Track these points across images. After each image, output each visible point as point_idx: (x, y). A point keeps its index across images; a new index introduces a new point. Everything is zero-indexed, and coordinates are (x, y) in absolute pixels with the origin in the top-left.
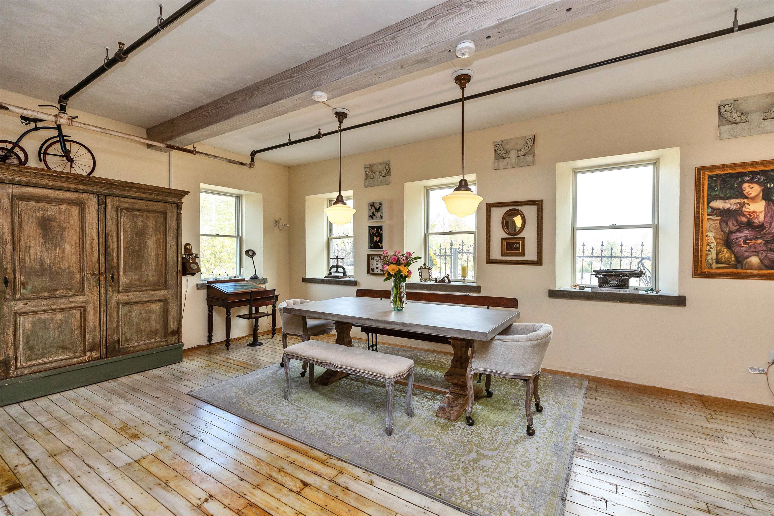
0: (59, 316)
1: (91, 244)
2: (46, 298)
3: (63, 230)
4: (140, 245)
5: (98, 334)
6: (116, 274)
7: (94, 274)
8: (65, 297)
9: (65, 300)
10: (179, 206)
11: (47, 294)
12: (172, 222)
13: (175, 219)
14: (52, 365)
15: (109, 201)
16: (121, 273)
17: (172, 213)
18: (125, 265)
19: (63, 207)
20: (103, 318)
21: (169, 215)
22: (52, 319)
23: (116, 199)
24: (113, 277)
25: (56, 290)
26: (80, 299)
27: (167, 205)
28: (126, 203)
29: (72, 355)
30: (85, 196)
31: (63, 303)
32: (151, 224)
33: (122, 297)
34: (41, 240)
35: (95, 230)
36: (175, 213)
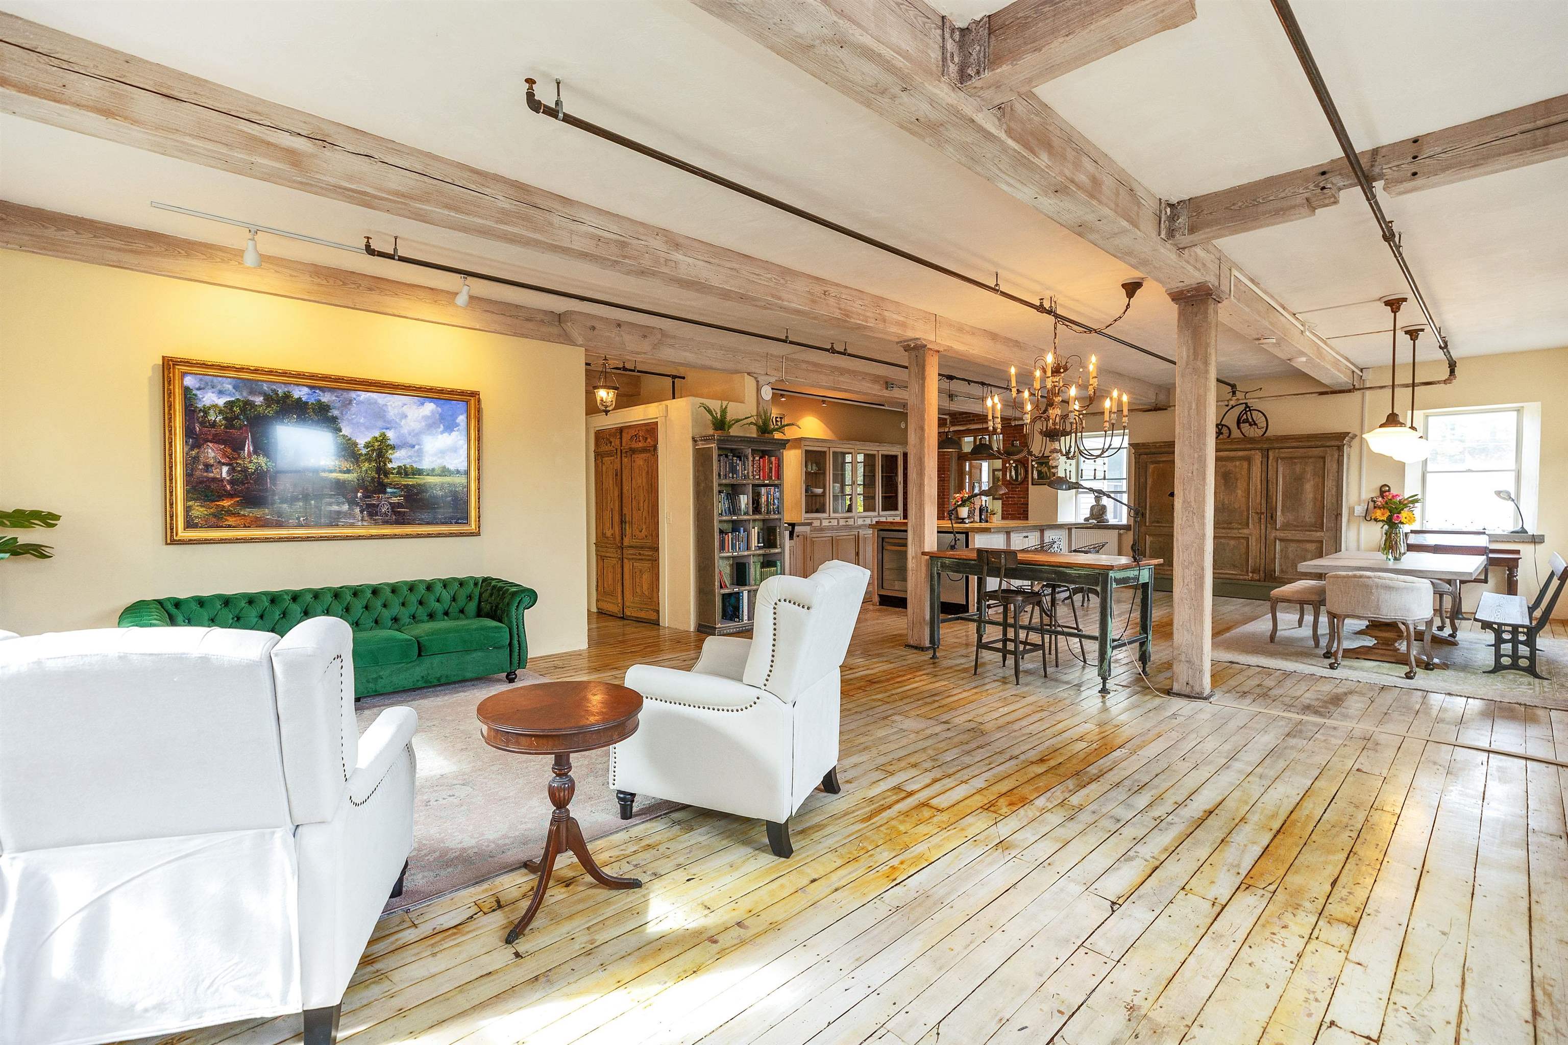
0: (1232, 542)
1: (1256, 489)
2: (1224, 528)
3: (1237, 480)
4: (1297, 489)
5: (1258, 561)
6: (1274, 513)
7: (1257, 513)
8: (1236, 529)
9: (1236, 531)
10: (1340, 448)
11: (1226, 525)
12: (1331, 465)
13: (1336, 462)
14: (1227, 576)
15: (1271, 453)
16: (1279, 513)
17: (1332, 456)
18: (1283, 506)
19: (1238, 463)
20: (1263, 549)
21: (1328, 460)
22: (1228, 544)
23: (1277, 451)
24: (1272, 517)
25: (1231, 523)
26: (1246, 531)
27: (1327, 449)
28: (1285, 453)
29: (1240, 573)
30: (1253, 452)
31: (1234, 533)
32: (1309, 469)
33: (1280, 534)
34: (1223, 487)
35: (1259, 479)
36: (1336, 456)
